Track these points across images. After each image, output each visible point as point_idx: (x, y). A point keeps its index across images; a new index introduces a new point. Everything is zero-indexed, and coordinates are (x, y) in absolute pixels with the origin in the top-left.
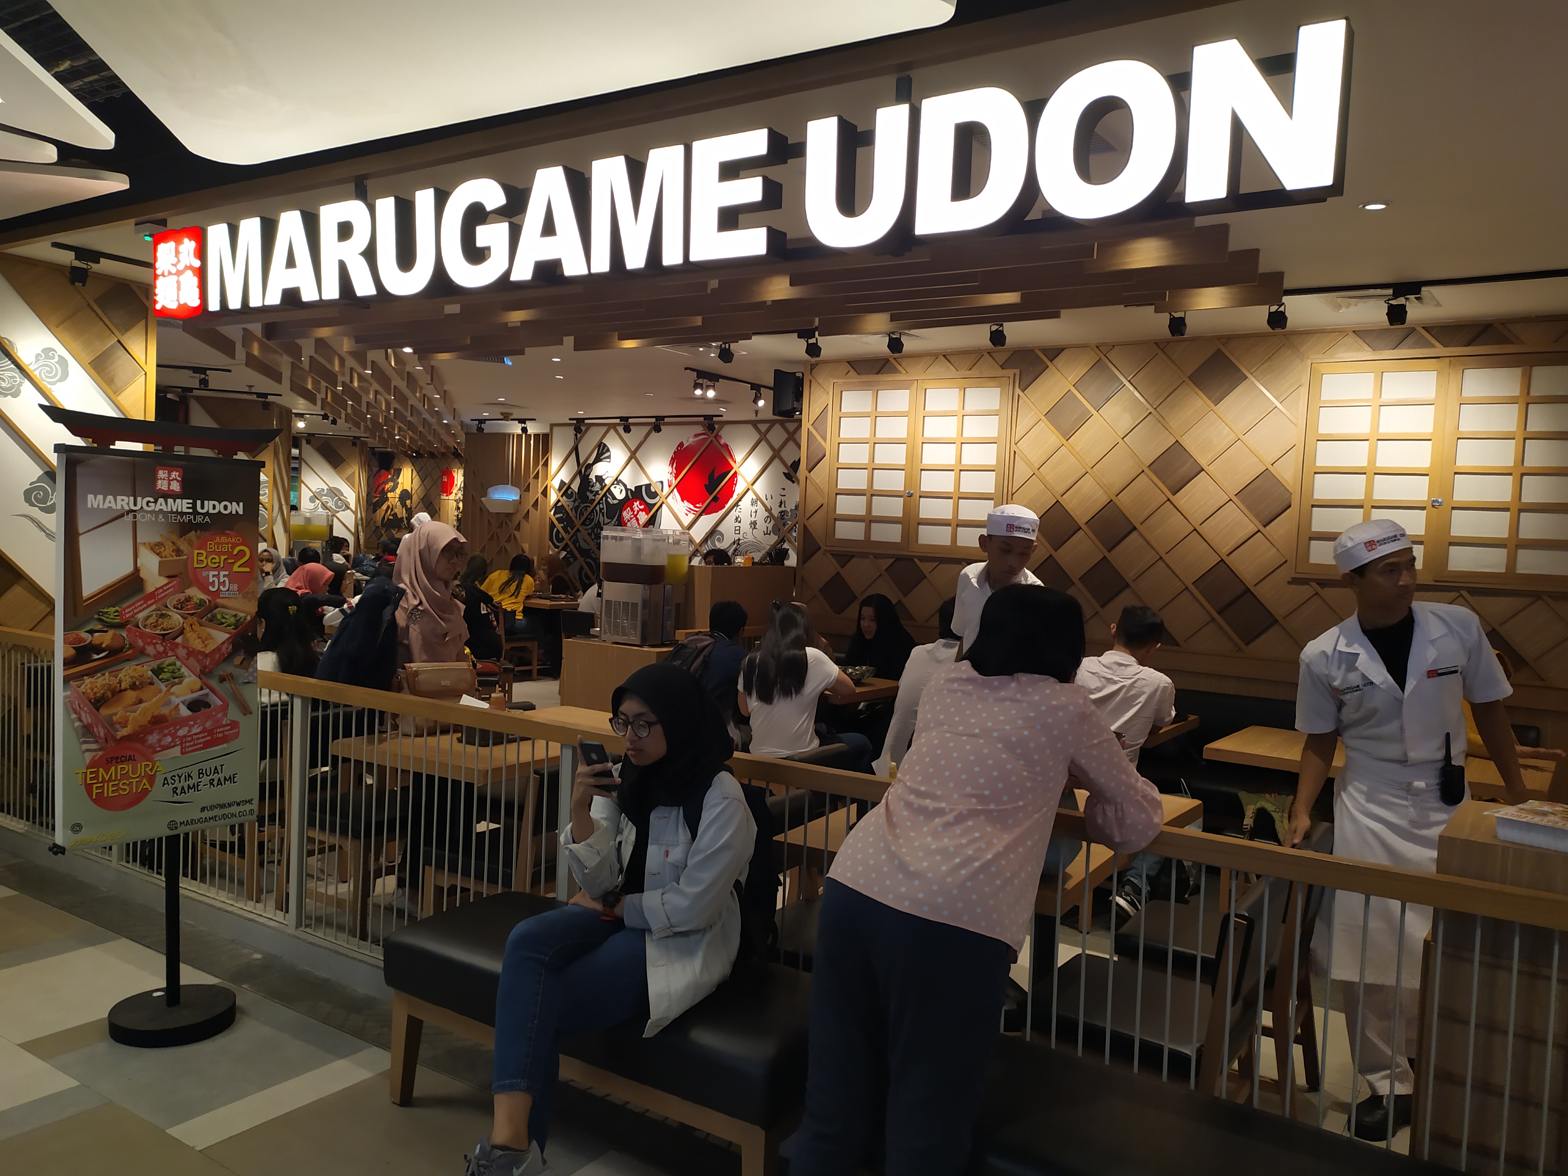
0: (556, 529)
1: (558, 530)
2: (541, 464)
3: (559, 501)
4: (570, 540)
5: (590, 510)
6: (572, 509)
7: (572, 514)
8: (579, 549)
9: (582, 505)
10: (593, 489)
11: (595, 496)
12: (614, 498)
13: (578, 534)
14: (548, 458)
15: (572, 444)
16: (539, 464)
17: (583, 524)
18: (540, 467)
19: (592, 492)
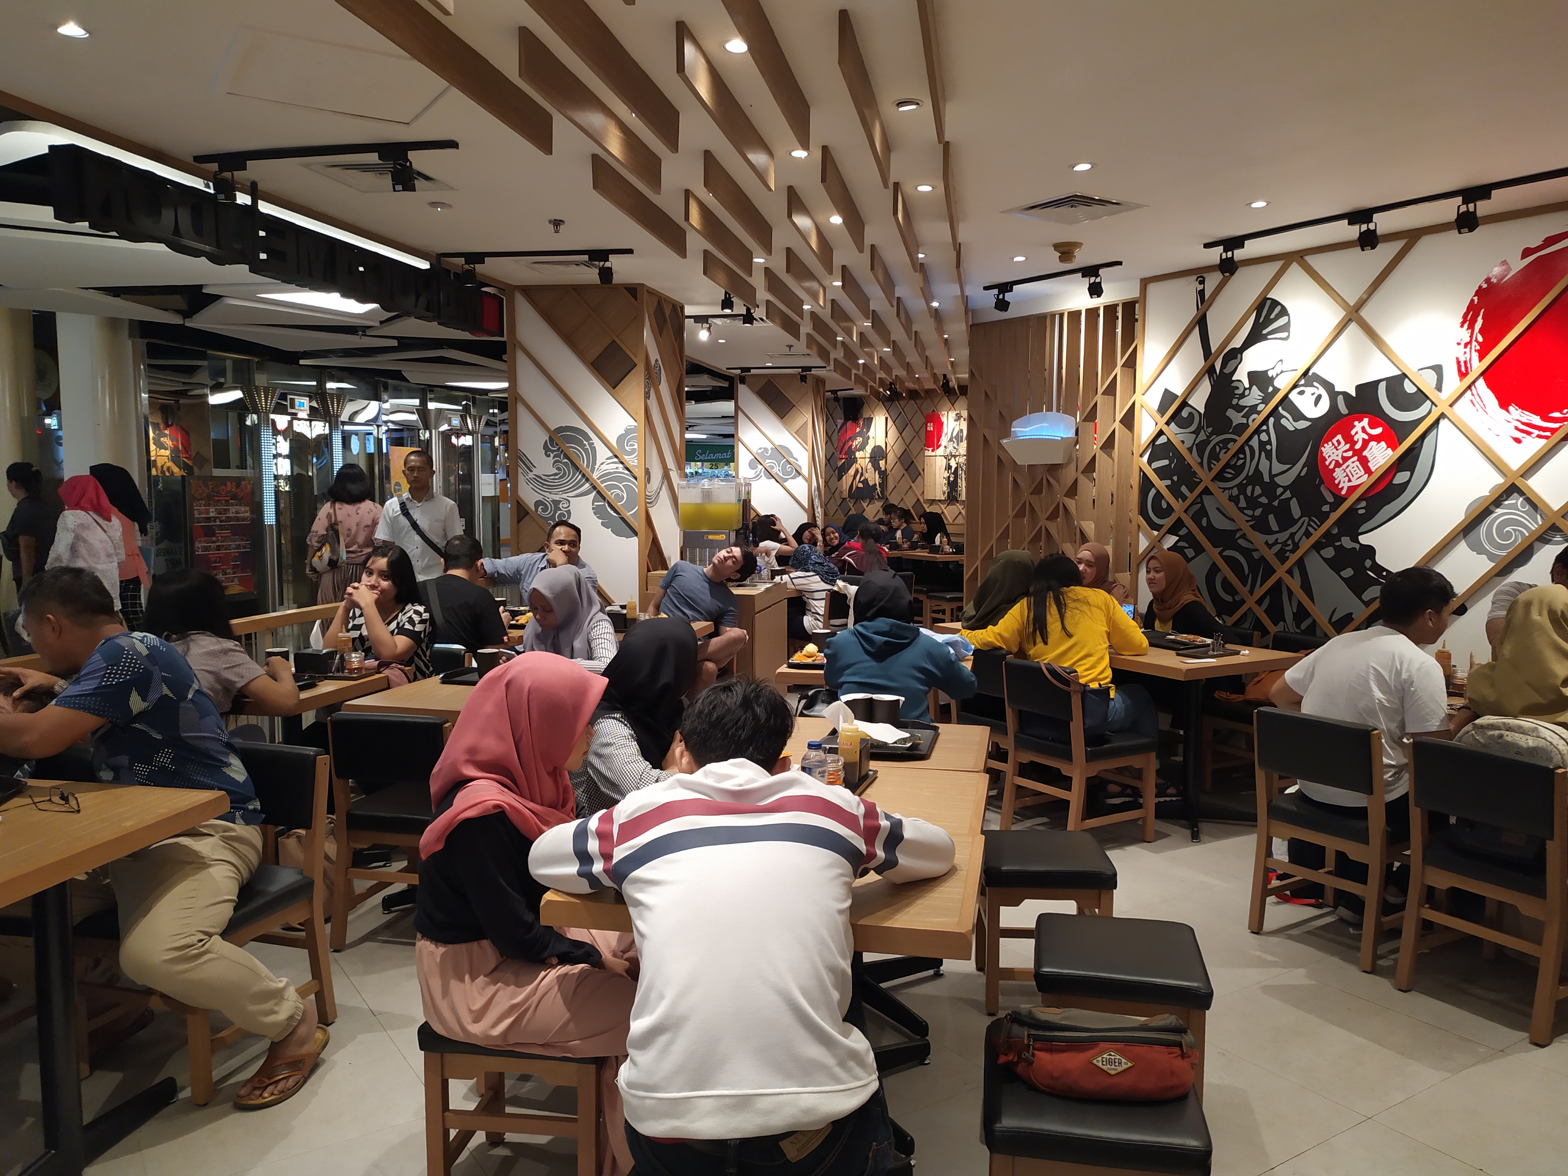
0: (1153, 492)
1: (1158, 491)
2: (1120, 362)
3: (1161, 433)
4: (1185, 511)
5: (1234, 448)
6: (1190, 450)
7: (1192, 459)
8: (1210, 532)
9: (1216, 439)
10: (1242, 402)
11: (1247, 416)
12: (1298, 415)
13: (1207, 499)
14: (1136, 348)
15: (1192, 313)
16: (1114, 366)
17: (1219, 477)
18: (1118, 370)
19: (1239, 409)
